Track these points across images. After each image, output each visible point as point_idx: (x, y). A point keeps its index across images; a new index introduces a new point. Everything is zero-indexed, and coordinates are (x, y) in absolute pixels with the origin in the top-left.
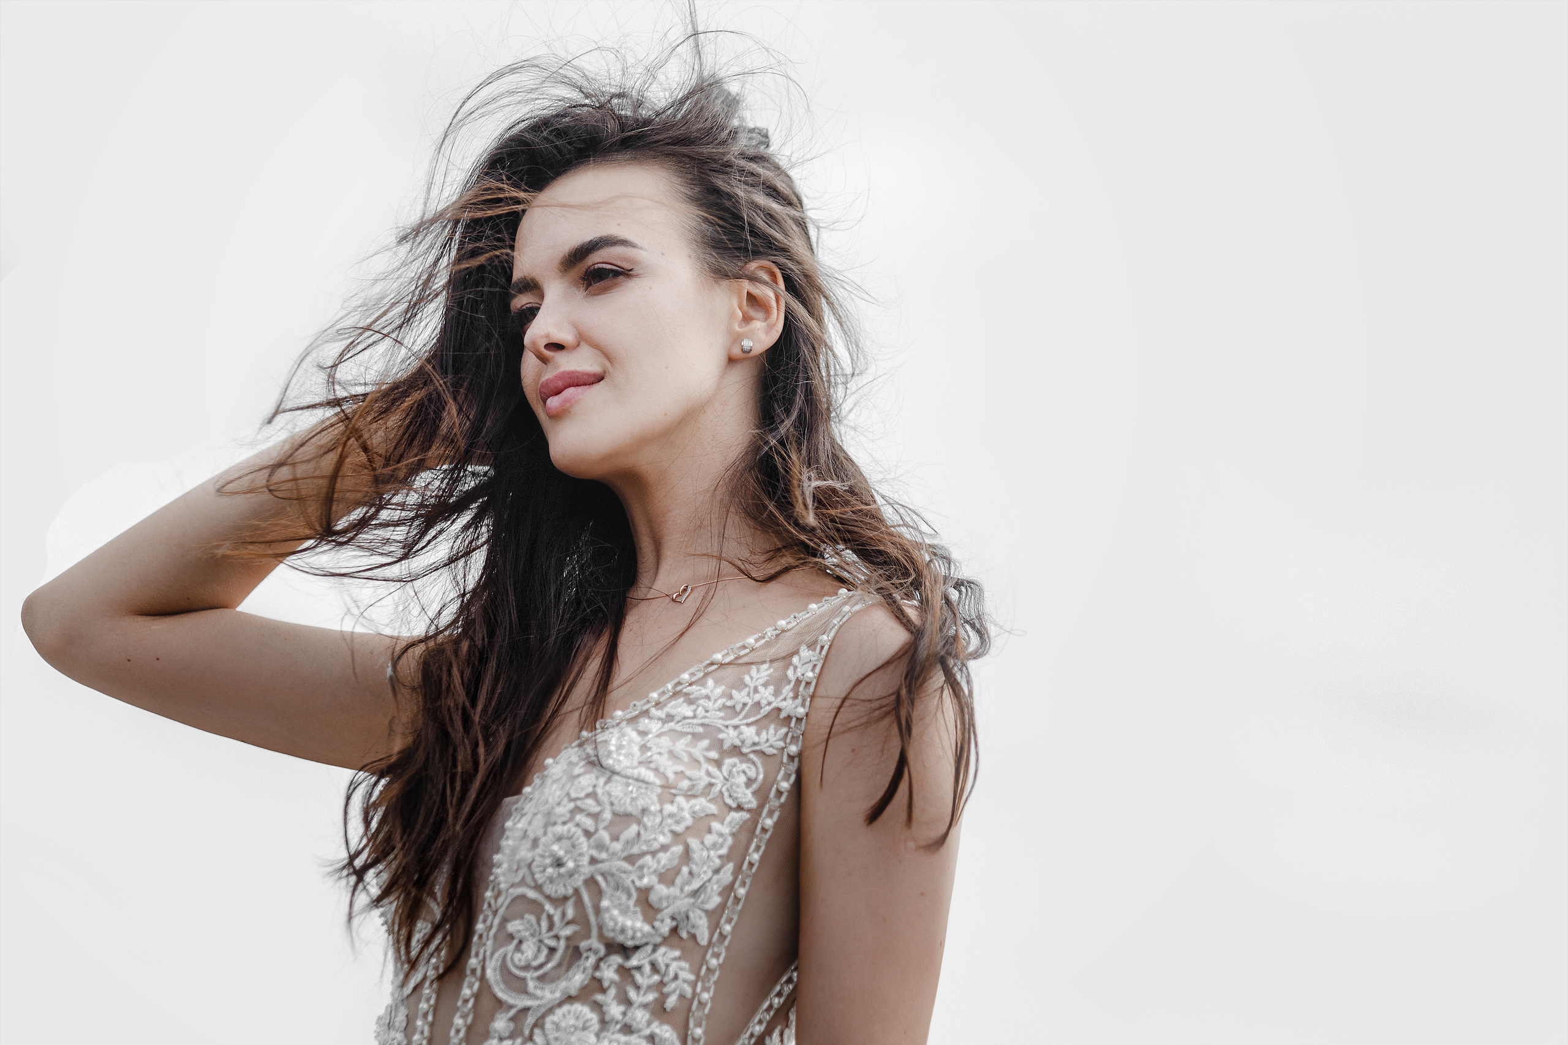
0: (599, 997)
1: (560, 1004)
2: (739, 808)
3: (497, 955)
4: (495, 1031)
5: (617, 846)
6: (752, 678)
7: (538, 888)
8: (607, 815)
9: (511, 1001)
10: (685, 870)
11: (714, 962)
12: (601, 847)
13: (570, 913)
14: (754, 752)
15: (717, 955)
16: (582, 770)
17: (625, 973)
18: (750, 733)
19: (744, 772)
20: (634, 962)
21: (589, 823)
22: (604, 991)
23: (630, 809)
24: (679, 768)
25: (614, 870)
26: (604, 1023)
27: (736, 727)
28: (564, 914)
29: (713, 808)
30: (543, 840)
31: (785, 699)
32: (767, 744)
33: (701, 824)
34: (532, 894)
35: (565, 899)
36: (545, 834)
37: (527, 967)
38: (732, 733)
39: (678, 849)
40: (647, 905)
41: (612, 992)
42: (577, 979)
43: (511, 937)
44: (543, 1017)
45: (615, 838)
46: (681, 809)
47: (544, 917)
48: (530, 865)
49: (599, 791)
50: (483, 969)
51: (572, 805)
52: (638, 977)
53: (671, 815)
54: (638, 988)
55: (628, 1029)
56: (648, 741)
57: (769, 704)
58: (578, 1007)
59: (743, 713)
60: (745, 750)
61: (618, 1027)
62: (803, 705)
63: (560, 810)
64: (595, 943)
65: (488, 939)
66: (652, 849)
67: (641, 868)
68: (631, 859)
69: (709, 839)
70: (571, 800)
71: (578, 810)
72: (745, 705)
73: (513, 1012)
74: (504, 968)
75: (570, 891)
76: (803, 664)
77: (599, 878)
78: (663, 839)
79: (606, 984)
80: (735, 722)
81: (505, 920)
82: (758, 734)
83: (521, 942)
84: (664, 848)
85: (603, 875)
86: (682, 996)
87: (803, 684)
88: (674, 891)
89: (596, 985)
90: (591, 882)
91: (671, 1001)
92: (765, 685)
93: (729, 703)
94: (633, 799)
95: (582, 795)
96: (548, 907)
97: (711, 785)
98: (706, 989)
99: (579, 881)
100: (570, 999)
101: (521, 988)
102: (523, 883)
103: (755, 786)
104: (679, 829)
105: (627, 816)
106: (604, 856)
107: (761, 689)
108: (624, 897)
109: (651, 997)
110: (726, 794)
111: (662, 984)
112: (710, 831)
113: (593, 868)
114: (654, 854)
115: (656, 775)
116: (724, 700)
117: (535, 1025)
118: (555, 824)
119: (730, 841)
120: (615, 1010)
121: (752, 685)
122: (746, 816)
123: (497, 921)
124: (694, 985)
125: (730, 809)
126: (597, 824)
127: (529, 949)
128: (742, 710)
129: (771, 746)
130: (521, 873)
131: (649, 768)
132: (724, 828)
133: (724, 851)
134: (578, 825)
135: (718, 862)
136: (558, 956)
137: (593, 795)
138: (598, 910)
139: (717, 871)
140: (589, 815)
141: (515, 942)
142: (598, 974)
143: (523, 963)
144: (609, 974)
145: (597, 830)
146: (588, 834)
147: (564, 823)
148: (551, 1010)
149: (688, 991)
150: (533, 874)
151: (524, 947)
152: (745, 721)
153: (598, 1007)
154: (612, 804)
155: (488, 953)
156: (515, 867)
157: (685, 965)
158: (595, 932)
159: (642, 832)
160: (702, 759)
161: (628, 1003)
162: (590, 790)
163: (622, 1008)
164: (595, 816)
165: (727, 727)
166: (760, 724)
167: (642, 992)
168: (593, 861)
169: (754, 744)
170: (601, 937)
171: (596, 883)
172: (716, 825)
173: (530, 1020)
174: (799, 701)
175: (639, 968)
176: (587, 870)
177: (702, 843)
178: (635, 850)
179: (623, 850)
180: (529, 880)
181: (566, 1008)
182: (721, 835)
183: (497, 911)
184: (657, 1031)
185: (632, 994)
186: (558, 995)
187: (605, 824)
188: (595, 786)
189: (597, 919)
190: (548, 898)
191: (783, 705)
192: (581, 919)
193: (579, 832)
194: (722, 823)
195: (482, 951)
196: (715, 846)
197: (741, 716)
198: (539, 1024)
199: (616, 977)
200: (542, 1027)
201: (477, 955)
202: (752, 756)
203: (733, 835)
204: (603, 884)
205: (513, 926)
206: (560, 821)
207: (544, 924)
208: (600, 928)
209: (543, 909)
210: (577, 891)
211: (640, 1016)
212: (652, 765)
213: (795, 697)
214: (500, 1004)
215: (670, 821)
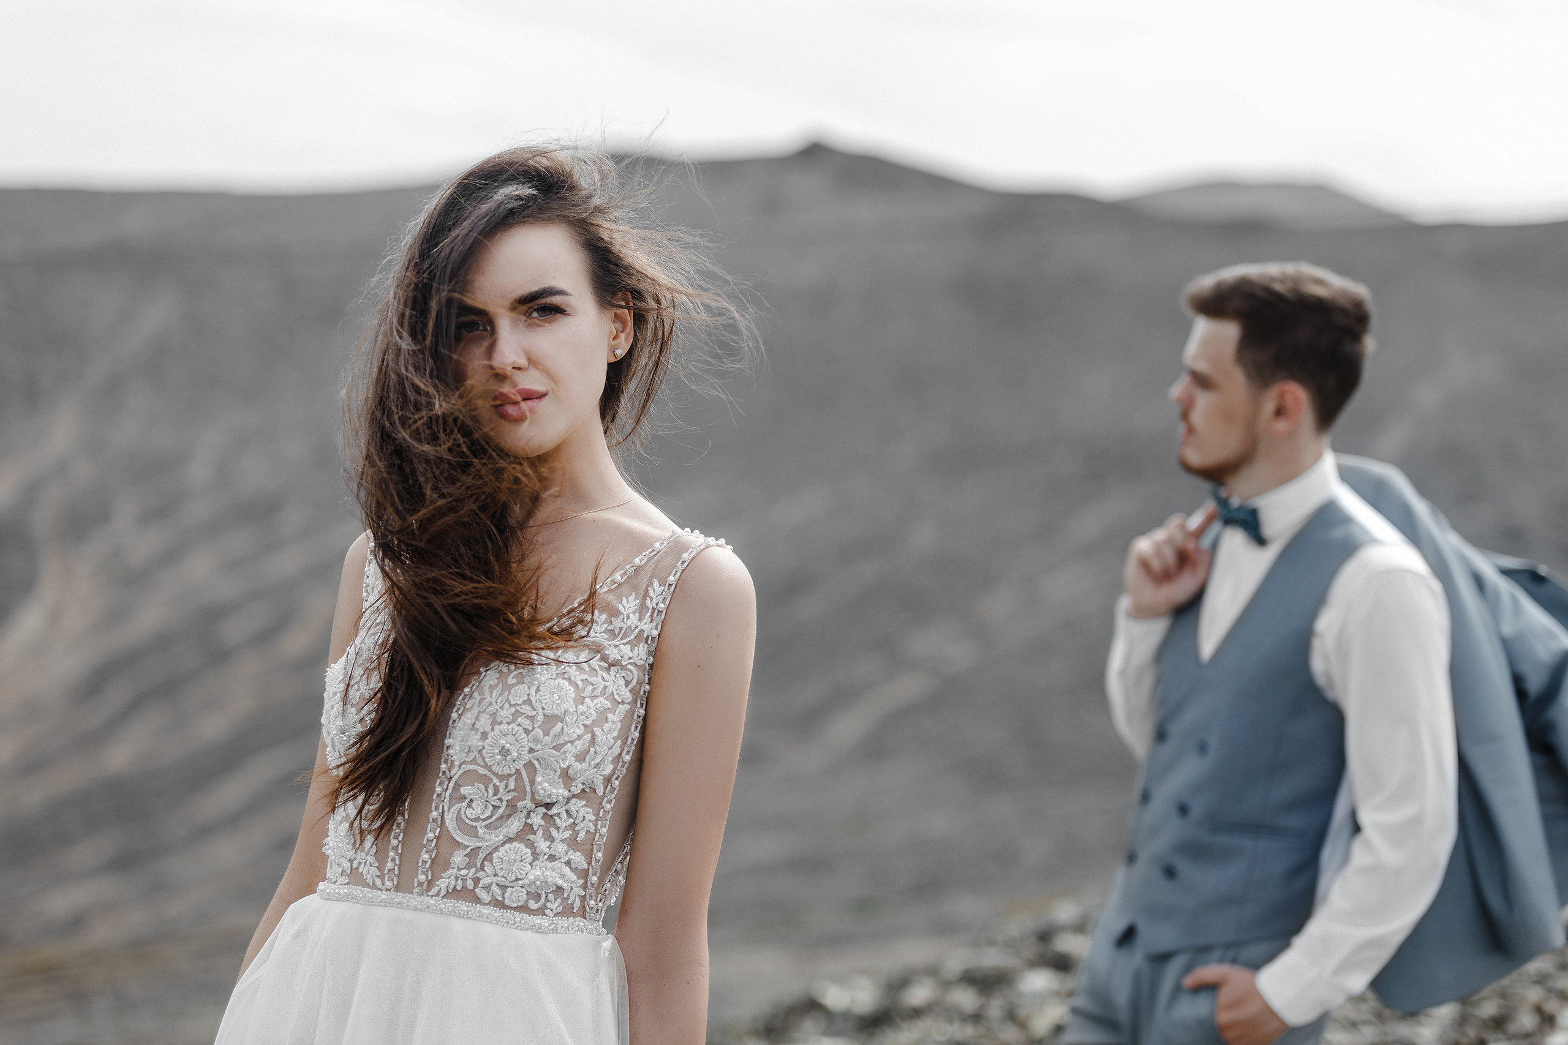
0: (531, 837)
1: (503, 845)
2: (623, 702)
3: (452, 810)
4: (455, 863)
5: (548, 739)
6: (624, 607)
7: (486, 766)
8: (541, 718)
9: (466, 843)
10: (592, 749)
11: (609, 806)
12: (536, 740)
13: (512, 785)
14: (629, 663)
15: (609, 802)
16: (515, 681)
17: (549, 819)
18: (626, 649)
19: (624, 677)
20: (554, 811)
21: (527, 723)
22: (534, 833)
23: (556, 712)
24: (585, 676)
25: (546, 756)
26: (535, 855)
27: (616, 646)
28: (507, 785)
29: (608, 704)
30: (491, 734)
31: (646, 624)
32: (638, 658)
33: (602, 717)
34: (482, 771)
35: (510, 775)
36: (493, 730)
37: (477, 819)
38: (615, 651)
39: (588, 737)
40: (566, 776)
41: (540, 832)
42: (514, 825)
43: (464, 798)
44: (491, 854)
45: (546, 734)
46: (589, 708)
47: (491, 786)
48: (480, 751)
49: (533, 699)
50: (443, 817)
51: (513, 710)
52: (558, 820)
53: (583, 713)
54: (558, 828)
55: (552, 858)
56: (559, 656)
57: (636, 627)
58: (516, 844)
59: (620, 636)
60: (624, 663)
61: (546, 857)
62: (656, 629)
63: (504, 713)
64: (528, 803)
65: (445, 798)
66: (571, 739)
67: (565, 752)
68: (557, 748)
69: (606, 726)
70: (511, 705)
71: (517, 714)
72: (621, 629)
73: (468, 850)
74: (459, 819)
75: (514, 771)
76: (657, 596)
77: (536, 763)
78: (579, 732)
79: (535, 828)
80: (614, 642)
81: (457, 786)
82: (632, 650)
83: (471, 800)
84: (579, 737)
85: (537, 760)
86: (588, 831)
87: (656, 611)
88: (585, 765)
89: (529, 828)
90: (529, 765)
91: (582, 836)
92: (634, 613)
93: (610, 628)
94: (558, 705)
95: (520, 702)
96: (496, 781)
97: (606, 687)
98: (603, 826)
99: (520, 765)
100: (510, 840)
101: (473, 833)
102: (474, 761)
103: (630, 686)
104: (587, 722)
105: (555, 716)
106: (539, 747)
107: (631, 615)
108: (552, 774)
109: (567, 834)
110: (615, 692)
111: (574, 824)
112: (606, 721)
113: (531, 755)
114: (572, 742)
115: (570, 685)
116: (606, 625)
117: (485, 859)
118: (501, 723)
119: (619, 725)
120: (543, 845)
121: (625, 613)
122: (628, 707)
123: (451, 785)
124: (596, 825)
125: (619, 703)
126: (533, 724)
127: (478, 807)
128: (620, 632)
129: (641, 659)
130: (472, 756)
131: (564, 678)
132: (615, 718)
133: (615, 734)
134: (519, 725)
135: (613, 741)
136: (500, 811)
137: (528, 702)
138: (532, 782)
139: (611, 748)
140: (527, 717)
141: (467, 801)
142: (529, 821)
143: (474, 817)
144: (537, 820)
145: (534, 728)
146: (527, 732)
147: (508, 723)
148: (496, 849)
149: (592, 829)
150: (483, 759)
151: (474, 805)
152: (622, 642)
153: (531, 845)
154: (543, 709)
155: (446, 808)
156: (467, 750)
157: (590, 810)
158: (529, 796)
159: (565, 727)
160: (598, 668)
161: (552, 839)
162: (526, 698)
163: (548, 843)
164: (532, 718)
165: (610, 645)
166: (633, 645)
167: (561, 832)
168: (531, 751)
169: (630, 658)
170: (533, 799)
171: (533, 765)
172: (610, 716)
173: (481, 856)
174: (653, 625)
175: (558, 815)
176: (526, 757)
177: (603, 730)
178: (561, 741)
179: (552, 742)
180: (480, 761)
181: (507, 846)
182: (614, 723)
183: (451, 778)
184: (572, 857)
185: (554, 832)
186: (501, 838)
187: (540, 723)
188: (528, 695)
189: (531, 787)
190: (496, 775)
191: (645, 627)
192: (520, 789)
193: (521, 731)
194: (614, 714)
195: (441, 806)
196: (610, 731)
197: (619, 638)
198: (488, 857)
199: (543, 823)
200: (491, 861)
201: (437, 808)
202: (629, 666)
203: (621, 721)
204: (538, 766)
205: (463, 791)
206: (504, 721)
207: (491, 791)
208: (533, 793)
209: (491, 780)
210: (517, 771)
211: (560, 848)
212: (566, 676)
213: (651, 622)
214: (458, 845)
215: (582, 717)
